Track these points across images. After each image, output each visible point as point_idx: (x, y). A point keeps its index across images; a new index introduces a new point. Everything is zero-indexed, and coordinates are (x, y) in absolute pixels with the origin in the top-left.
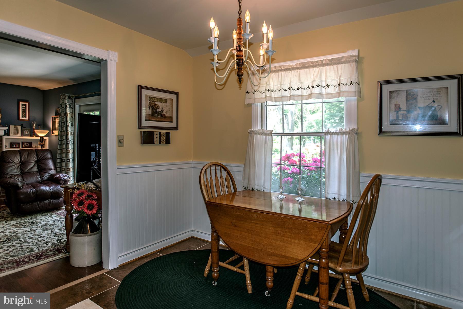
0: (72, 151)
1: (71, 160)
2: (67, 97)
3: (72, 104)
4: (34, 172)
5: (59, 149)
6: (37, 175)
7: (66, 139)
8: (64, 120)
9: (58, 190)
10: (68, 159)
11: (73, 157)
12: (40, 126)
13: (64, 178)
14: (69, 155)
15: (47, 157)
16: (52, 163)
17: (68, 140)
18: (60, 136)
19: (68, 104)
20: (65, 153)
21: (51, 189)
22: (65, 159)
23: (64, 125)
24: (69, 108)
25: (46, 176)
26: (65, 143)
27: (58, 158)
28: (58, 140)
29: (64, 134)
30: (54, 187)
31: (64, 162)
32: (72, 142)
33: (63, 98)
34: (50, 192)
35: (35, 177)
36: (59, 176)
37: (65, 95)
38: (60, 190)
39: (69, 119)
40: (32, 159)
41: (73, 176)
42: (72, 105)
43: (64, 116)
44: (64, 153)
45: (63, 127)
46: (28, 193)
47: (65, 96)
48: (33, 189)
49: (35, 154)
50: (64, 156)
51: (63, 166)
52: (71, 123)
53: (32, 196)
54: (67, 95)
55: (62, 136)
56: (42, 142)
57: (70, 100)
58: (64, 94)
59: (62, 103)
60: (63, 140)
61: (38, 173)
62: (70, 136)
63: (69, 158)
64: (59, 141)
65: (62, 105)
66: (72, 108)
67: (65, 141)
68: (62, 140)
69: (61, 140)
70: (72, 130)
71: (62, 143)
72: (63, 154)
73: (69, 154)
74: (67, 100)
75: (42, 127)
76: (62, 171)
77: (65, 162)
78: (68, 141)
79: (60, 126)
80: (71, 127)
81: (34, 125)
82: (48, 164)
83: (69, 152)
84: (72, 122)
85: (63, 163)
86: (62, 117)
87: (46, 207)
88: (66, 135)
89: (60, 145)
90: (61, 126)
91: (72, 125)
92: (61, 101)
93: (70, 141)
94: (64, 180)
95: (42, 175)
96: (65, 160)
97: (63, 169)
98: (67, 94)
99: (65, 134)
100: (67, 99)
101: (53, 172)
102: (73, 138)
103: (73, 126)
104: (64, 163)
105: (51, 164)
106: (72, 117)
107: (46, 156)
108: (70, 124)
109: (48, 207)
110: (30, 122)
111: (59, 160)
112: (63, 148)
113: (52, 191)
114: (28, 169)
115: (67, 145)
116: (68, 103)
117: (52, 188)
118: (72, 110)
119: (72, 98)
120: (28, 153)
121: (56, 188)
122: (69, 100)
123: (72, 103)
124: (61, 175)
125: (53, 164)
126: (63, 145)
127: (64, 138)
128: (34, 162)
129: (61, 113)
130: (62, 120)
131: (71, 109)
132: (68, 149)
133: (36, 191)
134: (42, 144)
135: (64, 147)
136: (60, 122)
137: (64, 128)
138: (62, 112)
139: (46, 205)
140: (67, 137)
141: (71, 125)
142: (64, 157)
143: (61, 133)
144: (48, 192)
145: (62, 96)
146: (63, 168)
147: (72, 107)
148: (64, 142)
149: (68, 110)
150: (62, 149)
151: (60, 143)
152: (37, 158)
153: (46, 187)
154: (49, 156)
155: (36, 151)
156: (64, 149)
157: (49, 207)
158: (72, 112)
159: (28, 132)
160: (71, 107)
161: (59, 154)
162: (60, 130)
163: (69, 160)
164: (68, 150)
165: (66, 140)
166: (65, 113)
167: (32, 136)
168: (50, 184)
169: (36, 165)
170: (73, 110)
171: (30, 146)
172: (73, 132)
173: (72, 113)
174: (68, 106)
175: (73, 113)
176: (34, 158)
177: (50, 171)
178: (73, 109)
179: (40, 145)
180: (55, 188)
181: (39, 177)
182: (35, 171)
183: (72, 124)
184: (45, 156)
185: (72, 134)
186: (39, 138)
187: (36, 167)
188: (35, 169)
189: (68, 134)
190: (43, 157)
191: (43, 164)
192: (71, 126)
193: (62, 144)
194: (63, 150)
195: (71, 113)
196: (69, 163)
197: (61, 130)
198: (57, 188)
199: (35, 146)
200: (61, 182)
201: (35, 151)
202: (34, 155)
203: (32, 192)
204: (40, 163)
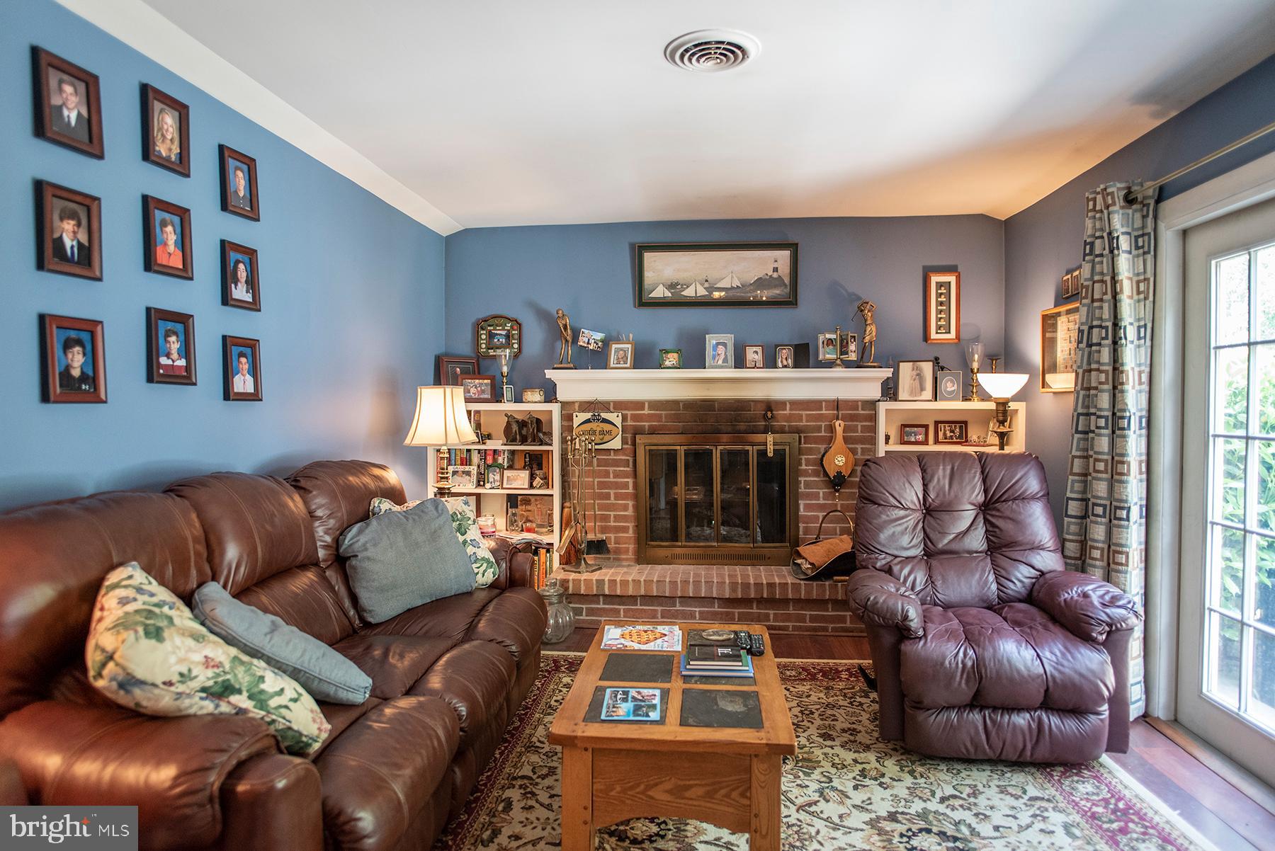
0: (1140, 469)
1: (1135, 513)
2: (1121, 198)
3: (1140, 232)
4: (970, 552)
5: (1078, 453)
6: (983, 571)
7: (1114, 407)
8: (1106, 313)
9: (1081, 675)
10: (1122, 505)
11: (1144, 495)
12: (996, 360)
13: (1107, 610)
14: (1129, 486)
15: (1026, 490)
16: (1045, 520)
17: (1124, 410)
18: (1082, 393)
19: (1123, 233)
20: (1104, 476)
21: (1044, 660)
22: (1104, 506)
23: (1103, 339)
24: (1130, 252)
25: (1019, 576)
26: (1106, 427)
27: (1069, 494)
28: (1075, 410)
29: (1101, 383)
30: (1058, 653)
31: (1099, 519)
32: (1141, 422)
33: (1098, 208)
34: (1039, 676)
35: (977, 576)
36: (1086, 595)
37: (1109, 190)
38: (1092, 678)
39: (1128, 308)
40: (966, 497)
41: (1143, 591)
42: (1143, 235)
43: (1105, 293)
44: (1100, 475)
45: (1097, 348)
46: (945, 668)
47: (1108, 194)
48: (966, 650)
49: (978, 474)
50: (1101, 488)
51: (1096, 537)
52: (1139, 327)
53: (960, 682)
54: (1119, 189)
55: (1092, 392)
56: (1002, 423)
57: (1135, 211)
58: (1102, 186)
59: (1093, 236)
60: (1098, 413)
61: (989, 560)
62: (1134, 391)
63: (1126, 501)
64: (1079, 415)
65: (1092, 244)
66: (1141, 251)
67: (1106, 418)
68: (1092, 410)
69: (1085, 411)
70: (1143, 361)
71: (1093, 428)
72: (1094, 478)
73: (1126, 482)
74: (1121, 211)
75: (1001, 361)
76: (1091, 562)
77: (1103, 520)
78: (1123, 418)
79: (1083, 346)
80: (1139, 346)
81: (976, 356)
82: (1028, 520)
83: (1128, 474)
84: (1142, 323)
85: (1096, 523)
86: (1093, 301)
87: (1020, 746)
88: (1115, 388)
89: (1081, 436)
90: (1090, 345)
91: (1142, 335)
92: (1089, 223)
93: (1132, 418)
94: (1110, 625)
95: (1004, 569)
96: (1104, 512)
97: (1096, 554)
98: (1119, 185)
99: (1106, 382)
100: (1122, 208)
101: (1048, 561)
102: (1144, 404)
103: (1148, 343)
104: (1101, 524)
105: (1038, 523)
106: (1142, 296)
107: (1020, 483)
108: (1131, 333)
109: (1029, 747)
110: (961, 348)
111: (1074, 508)
112: (1096, 449)
113: (1051, 672)
114: (952, 537)
115: (1118, 436)
116: (1122, 226)
117: (1048, 654)
118: (1141, 258)
119: (1142, 202)
120: (953, 469)
121: (1068, 660)
122: (1130, 211)
123: (1143, 227)
124: (1094, 590)
125: (1049, 522)
126: (1100, 435)
127: (1104, 401)
128: (973, 507)
129: (1090, 283)
130: (1093, 314)
131: (1138, 256)
132: (1123, 455)
133: (979, 663)
134: (1002, 429)
135: (1103, 444)
136: (1085, 328)
137: (1105, 355)
138: (1092, 279)
139: (1020, 738)
140: (1119, 395)
141: (1139, 338)
142: (1100, 494)
143: (1090, 380)
144: (1033, 680)
145: (1094, 200)
146: (1097, 548)
147: (1143, 247)
148: (1102, 422)
149: (1125, 265)
150: (1091, 453)
151: (1079, 429)
152: (986, 491)
153: (1024, 645)
154: (1033, 484)
155: (980, 462)
156: (1100, 457)
157: (1033, 748)
158: (1142, 270)
159: (956, 385)
160: (1137, 248)
161: (1076, 478)
162: (1085, 367)
163: (1125, 512)
164: (1123, 463)
165: (1114, 414)
166: (1108, 278)
167: (966, 399)
168: (1040, 628)
169: (981, 524)
170: (1149, 258)
171: (960, 437)
172: (1148, 370)
173: (1142, 277)
174: (1124, 243)
175: (1150, 274)
176: (974, 493)
177: (1038, 557)
178: (1149, 252)
179: (996, 432)
180: (1065, 663)
181: (992, 578)
182: (974, 549)
183: (1142, 330)
184: (1017, 487)
185: (1140, 383)
186: (991, 406)
187: (980, 531)
188: (977, 540)
189: (1122, 384)
190: (1010, 488)
191: (1010, 519)
192: (1136, 342)
193: (1093, 432)
194: (1094, 504)
195: (1138, 274)
196: (1127, 527)
197: (1089, 363)
198: (1078, 667)
199: (979, 438)
200: (1092, 630)
201: (977, 462)
202: (974, 477)
203: (963, 662)
204: (997, 514)
